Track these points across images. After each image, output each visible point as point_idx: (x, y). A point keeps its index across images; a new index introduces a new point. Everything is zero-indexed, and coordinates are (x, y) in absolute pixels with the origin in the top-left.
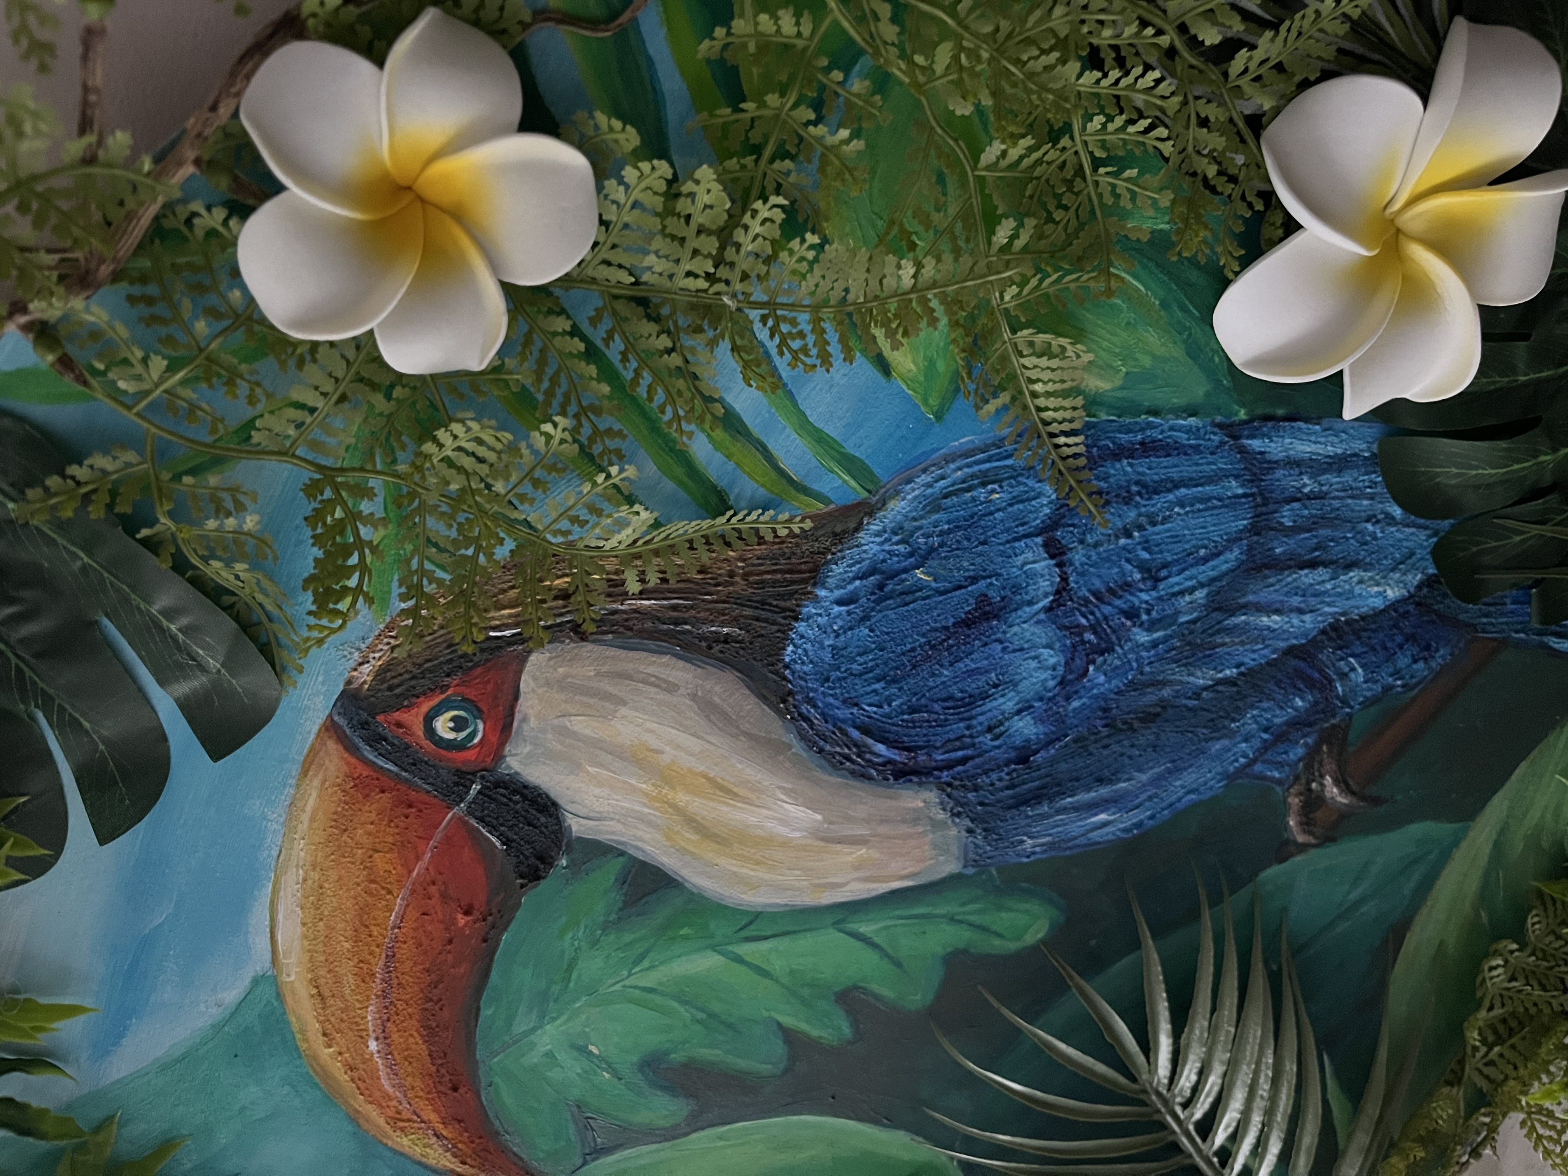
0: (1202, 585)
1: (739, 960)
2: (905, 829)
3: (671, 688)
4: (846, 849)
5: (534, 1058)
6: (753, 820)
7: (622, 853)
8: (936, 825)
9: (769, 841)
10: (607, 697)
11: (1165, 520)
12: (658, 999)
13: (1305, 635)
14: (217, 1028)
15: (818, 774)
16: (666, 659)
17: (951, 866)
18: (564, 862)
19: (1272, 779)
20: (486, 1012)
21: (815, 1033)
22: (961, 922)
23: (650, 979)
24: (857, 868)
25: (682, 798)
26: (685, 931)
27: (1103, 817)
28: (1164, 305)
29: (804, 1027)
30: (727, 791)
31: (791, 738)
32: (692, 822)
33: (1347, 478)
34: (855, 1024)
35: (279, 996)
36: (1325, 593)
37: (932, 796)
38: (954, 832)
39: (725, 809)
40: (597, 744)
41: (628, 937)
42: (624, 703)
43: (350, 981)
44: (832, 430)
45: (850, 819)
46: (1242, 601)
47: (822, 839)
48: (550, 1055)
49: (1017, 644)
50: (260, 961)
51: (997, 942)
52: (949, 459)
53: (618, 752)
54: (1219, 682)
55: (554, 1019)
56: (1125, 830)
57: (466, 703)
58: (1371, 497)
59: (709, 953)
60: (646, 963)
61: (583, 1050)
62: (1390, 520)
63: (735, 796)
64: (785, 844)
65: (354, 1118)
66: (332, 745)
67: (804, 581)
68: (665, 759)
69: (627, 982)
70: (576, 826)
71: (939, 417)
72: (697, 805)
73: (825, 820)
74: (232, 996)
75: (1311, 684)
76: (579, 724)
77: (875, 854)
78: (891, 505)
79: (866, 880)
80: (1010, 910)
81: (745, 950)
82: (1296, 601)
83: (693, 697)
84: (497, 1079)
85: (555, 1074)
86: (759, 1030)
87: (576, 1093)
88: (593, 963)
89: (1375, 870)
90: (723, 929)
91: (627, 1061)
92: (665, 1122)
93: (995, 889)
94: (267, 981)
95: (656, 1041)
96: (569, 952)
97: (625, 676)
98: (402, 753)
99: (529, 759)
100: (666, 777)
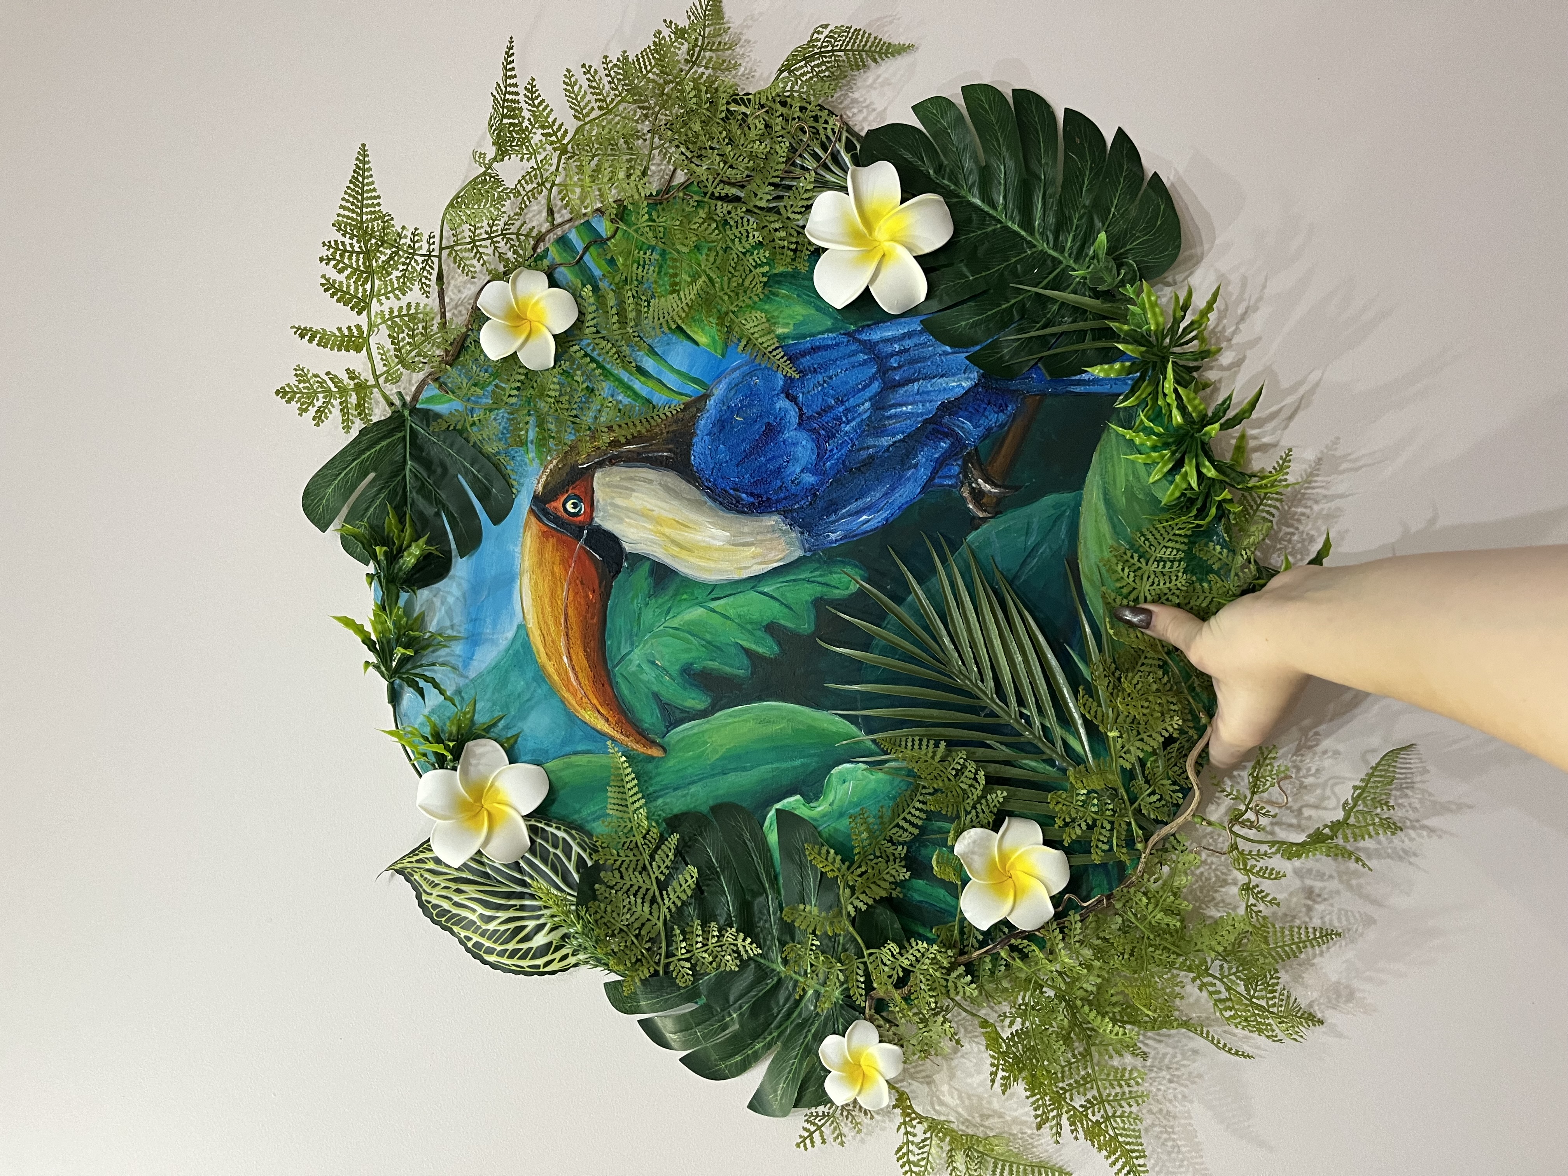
1: (713, 610)
2: (769, 536)
3: (650, 482)
4: (746, 548)
5: (633, 668)
6: (699, 538)
7: (649, 559)
8: (785, 532)
9: (709, 548)
10: (627, 488)
12: (682, 634)
13: (930, 412)
14: (507, 650)
15: (721, 513)
16: (645, 470)
17: (799, 553)
18: (626, 564)
19: (948, 485)
20: (609, 643)
21: (760, 650)
22: (813, 582)
23: (675, 623)
24: (753, 558)
25: (667, 531)
26: (685, 597)
27: (864, 517)
28: (798, 296)
29: (753, 647)
30: (685, 526)
31: (706, 498)
32: (673, 542)
33: (915, 340)
34: (779, 644)
35: (527, 635)
36: (929, 391)
37: (776, 517)
38: (793, 535)
39: (687, 534)
40: (627, 509)
41: (660, 601)
42: (635, 491)
43: (552, 627)
44: (684, 369)
45: (743, 534)
46: (890, 403)
47: (733, 545)
48: (639, 666)
49: (790, 441)
50: (518, 619)
51: (837, 591)
52: (733, 371)
53: (635, 512)
54: (895, 442)
55: (637, 646)
56: (880, 522)
57: (576, 497)
58: (931, 346)
59: (698, 607)
60: (671, 615)
61: (653, 663)
62: (946, 353)
63: (689, 528)
64: (718, 549)
65: (563, 701)
66: (533, 519)
67: (691, 429)
68: (655, 514)
69: (666, 624)
70: (628, 548)
71: (723, 355)
72: (673, 533)
73: (732, 536)
74: (510, 635)
75: (947, 435)
76: (619, 501)
77: (759, 550)
78: (715, 392)
80: (836, 573)
81: (714, 604)
82: (916, 398)
83: (660, 484)
84: (619, 680)
85: (644, 677)
86: (733, 650)
87: (655, 688)
88: (648, 616)
89: (1035, 526)
90: (701, 594)
91: (674, 670)
92: (701, 706)
93: (825, 562)
94: (522, 627)
95: (685, 657)
96: (637, 610)
97: (631, 479)
98: (556, 519)
99: (603, 518)
100: (658, 521)
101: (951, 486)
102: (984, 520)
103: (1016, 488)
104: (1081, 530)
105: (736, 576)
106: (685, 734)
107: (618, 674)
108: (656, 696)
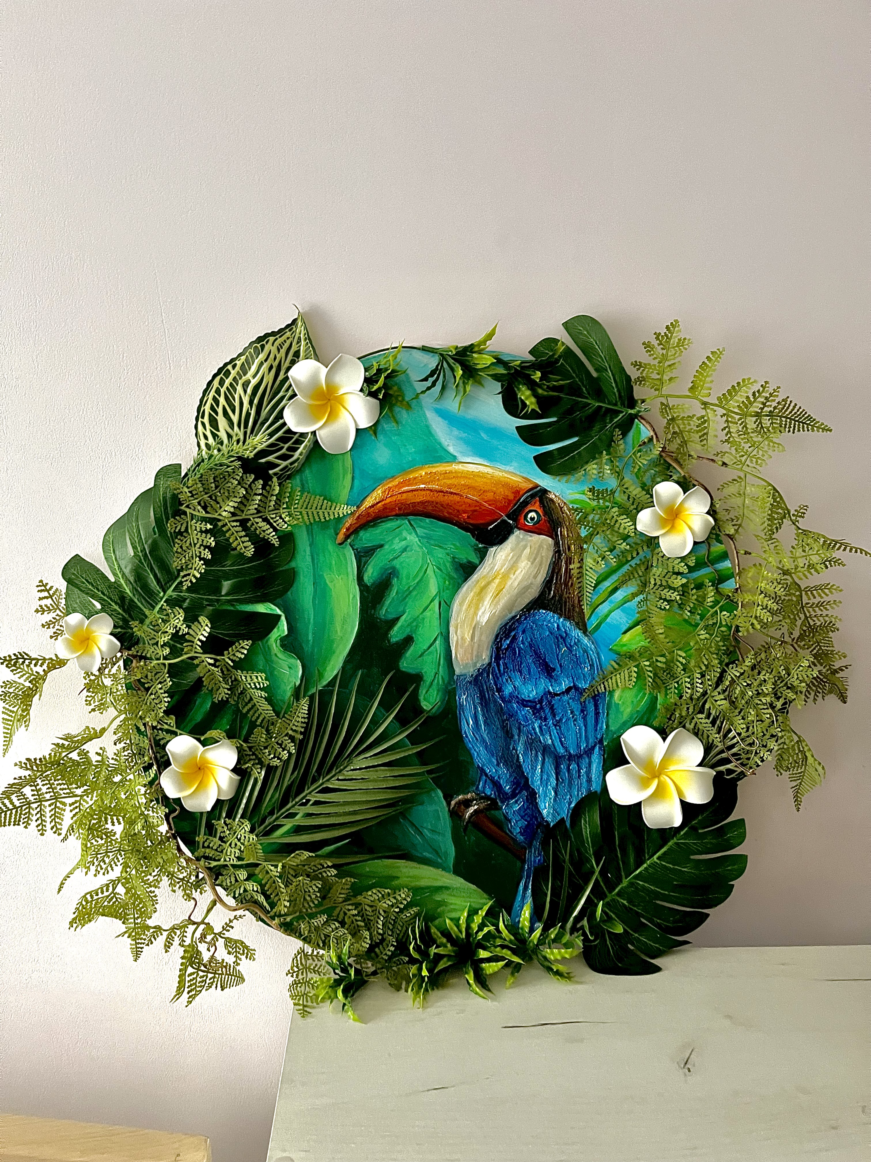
0: (552, 742)
1: (432, 601)
2: (475, 653)
3: (535, 577)
4: (470, 635)
5: (405, 534)
6: (486, 603)
7: (480, 563)
8: (475, 664)
9: (477, 609)
10: (535, 559)
11: (575, 724)
12: (421, 574)
13: (533, 784)
14: (440, 444)
15: (499, 623)
16: (545, 575)
17: (457, 671)
19: (479, 785)
20: (428, 520)
21: (396, 628)
22: (435, 677)
23: (430, 572)
24: (462, 638)
25: (497, 581)
26: (447, 583)
27: (471, 722)
29: (398, 625)
30: (497, 595)
31: (513, 614)
32: (488, 584)
33: (585, 784)
34: (397, 643)
35: (448, 462)
36: (547, 787)
37: (487, 661)
38: (472, 670)
39: (491, 595)
40: (520, 556)
41: (448, 565)
42: (532, 564)
43: (449, 482)
45: (481, 634)
46: (546, 757)
47: (475, 625)
48: (406, 539)
49: (538, 683)
51: (424, 692)
52: (598, 654)
53: (516, 562)
55: (420, 541)
56: (465, 732)
57: (538, 522)
58: (578, 794)
59: (437, 590)
60: (437, 570)
61: (405, 550)
63: (495, 597)
66: (531, 486)
67: (565, 615)
68: (512, 576)
69: (430, 564)
70: (493, 549)
71: (611, 649)
72: (494, 585)
73: (482, 626)
74: (451, 449)
75: (514, 791)
76: (527, 551)
77: (466, 644)
78: (586, 638)
79: (457, 642)
80: (437, 694)
81: (436, 602)
82: (545, 777)
83: (531, 584)
84: (399, 522)
85: (397, 540)
86: (401, 609)
87: (386, 547)
88: (440, 553)
89: (436, 837)
90: (446, 595)
91: (396, 563)
92: (366, 578)
93: (447, 687)
94: (454, 459)
95: (403, 573)
96: (446, 546)
97: (541, 565)
98: (526, 503)
99: (518, 537)
100: (505, 576)
101: (478, 787)
102: (449, 804)
103: (465, 829)
104: (426, 867)
105: (452, 623)
106: (349, 563)
107: (404, 522)
108: (381, 546)
